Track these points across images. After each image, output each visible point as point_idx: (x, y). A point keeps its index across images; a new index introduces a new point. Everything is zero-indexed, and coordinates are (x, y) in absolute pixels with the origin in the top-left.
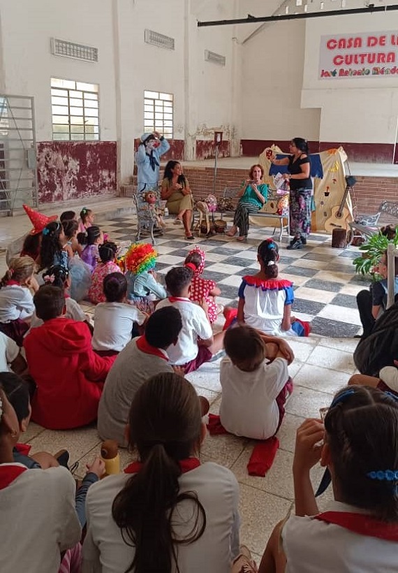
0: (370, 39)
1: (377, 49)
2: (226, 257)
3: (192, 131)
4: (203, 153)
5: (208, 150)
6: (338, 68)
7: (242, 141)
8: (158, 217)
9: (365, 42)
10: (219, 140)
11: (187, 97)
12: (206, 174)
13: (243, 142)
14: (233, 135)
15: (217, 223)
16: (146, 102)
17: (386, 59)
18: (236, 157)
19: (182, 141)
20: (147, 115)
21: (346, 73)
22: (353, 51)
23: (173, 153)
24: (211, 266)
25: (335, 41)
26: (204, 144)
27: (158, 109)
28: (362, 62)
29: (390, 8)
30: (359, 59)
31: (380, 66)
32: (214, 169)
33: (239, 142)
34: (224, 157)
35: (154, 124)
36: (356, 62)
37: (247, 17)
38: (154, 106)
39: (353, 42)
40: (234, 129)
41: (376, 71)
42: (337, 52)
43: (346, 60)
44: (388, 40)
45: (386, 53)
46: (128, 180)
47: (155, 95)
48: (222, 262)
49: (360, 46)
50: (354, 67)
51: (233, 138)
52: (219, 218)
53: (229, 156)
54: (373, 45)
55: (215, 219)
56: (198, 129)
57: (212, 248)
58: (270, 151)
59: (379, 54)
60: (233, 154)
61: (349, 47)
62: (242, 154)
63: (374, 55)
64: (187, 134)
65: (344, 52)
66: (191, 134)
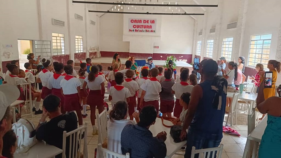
0: (144, 21)
1: (146, 24)
5: (92, 55)
6: (135, 29)
9: (142, 22)
11: (86, 37)
13: (101, 52)
17: (149, 27)
18: (99, 58)
19: (85, 53)
21: (137, 31)
22: (139, 24)
25: (133, 20)
26: (91, 53)
28: (142, 28)
29: (153, 14)
30: (141, 27)
31: (148, 29)
34: (95, 58)
36: (140, 28)
37: (107, 11)
38: (78, 41)
39: (139, 21)
40: (98, 48)
41: (147, 31)
42: (134, 24)
43: (137, 27)
44: (149, 22)
45: (149, 26)
49: (141, 23)
50: (139, 29)
51: (98, 51)
53: (97, 57)
54: (145, 23)
59: (147, 26)
61: (138, 22)
62: (101, 56)
63: (146, 26)
65: (136, 24)
66: (88, 50)
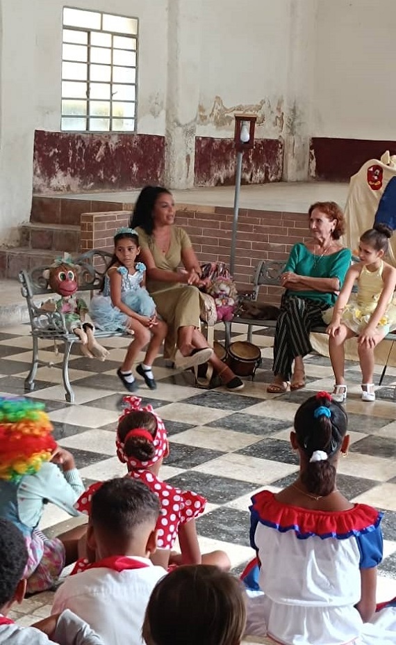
2: (252, 439)
3: (187, 113)
4: (213, 169)
5: (227, 162)
7: (314, 140)
8: (82, 331)
10: (245, 136)
11: (174, 24)
12: (216, 225)
13: (317, 143)
14: (292, 127)
15: (237, 352)
16: (68, 35)
18: (298, 182)
19: (160, 138)
20: (69, 71)
23: (135, 169)
24: (210, 463)
26: (215, 147)
27: (96, 55)
32: (231, 211)
33: (308, 143)
34: (266, 180)
35: (88, 93)
38: (89, 46)
40: (294, 111)
46: (17, 235)
47: (91, 20)
48: (241, 452)
51: (292, 133)
52: (244, 338)
53: (281, 180)
55: (233, 340)
56: (201, 109)
57: (219, 414)
58: (377, 167)
60: (291, 173)
62: (313, 174)
64: (172, 121)
66: (182, 122)
